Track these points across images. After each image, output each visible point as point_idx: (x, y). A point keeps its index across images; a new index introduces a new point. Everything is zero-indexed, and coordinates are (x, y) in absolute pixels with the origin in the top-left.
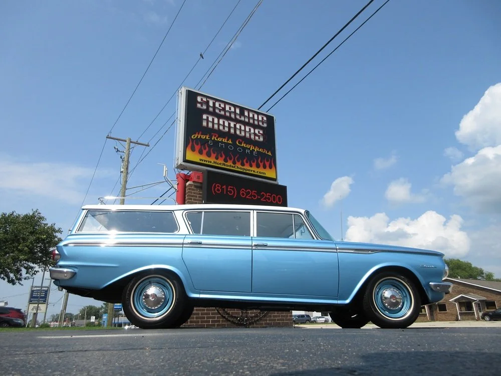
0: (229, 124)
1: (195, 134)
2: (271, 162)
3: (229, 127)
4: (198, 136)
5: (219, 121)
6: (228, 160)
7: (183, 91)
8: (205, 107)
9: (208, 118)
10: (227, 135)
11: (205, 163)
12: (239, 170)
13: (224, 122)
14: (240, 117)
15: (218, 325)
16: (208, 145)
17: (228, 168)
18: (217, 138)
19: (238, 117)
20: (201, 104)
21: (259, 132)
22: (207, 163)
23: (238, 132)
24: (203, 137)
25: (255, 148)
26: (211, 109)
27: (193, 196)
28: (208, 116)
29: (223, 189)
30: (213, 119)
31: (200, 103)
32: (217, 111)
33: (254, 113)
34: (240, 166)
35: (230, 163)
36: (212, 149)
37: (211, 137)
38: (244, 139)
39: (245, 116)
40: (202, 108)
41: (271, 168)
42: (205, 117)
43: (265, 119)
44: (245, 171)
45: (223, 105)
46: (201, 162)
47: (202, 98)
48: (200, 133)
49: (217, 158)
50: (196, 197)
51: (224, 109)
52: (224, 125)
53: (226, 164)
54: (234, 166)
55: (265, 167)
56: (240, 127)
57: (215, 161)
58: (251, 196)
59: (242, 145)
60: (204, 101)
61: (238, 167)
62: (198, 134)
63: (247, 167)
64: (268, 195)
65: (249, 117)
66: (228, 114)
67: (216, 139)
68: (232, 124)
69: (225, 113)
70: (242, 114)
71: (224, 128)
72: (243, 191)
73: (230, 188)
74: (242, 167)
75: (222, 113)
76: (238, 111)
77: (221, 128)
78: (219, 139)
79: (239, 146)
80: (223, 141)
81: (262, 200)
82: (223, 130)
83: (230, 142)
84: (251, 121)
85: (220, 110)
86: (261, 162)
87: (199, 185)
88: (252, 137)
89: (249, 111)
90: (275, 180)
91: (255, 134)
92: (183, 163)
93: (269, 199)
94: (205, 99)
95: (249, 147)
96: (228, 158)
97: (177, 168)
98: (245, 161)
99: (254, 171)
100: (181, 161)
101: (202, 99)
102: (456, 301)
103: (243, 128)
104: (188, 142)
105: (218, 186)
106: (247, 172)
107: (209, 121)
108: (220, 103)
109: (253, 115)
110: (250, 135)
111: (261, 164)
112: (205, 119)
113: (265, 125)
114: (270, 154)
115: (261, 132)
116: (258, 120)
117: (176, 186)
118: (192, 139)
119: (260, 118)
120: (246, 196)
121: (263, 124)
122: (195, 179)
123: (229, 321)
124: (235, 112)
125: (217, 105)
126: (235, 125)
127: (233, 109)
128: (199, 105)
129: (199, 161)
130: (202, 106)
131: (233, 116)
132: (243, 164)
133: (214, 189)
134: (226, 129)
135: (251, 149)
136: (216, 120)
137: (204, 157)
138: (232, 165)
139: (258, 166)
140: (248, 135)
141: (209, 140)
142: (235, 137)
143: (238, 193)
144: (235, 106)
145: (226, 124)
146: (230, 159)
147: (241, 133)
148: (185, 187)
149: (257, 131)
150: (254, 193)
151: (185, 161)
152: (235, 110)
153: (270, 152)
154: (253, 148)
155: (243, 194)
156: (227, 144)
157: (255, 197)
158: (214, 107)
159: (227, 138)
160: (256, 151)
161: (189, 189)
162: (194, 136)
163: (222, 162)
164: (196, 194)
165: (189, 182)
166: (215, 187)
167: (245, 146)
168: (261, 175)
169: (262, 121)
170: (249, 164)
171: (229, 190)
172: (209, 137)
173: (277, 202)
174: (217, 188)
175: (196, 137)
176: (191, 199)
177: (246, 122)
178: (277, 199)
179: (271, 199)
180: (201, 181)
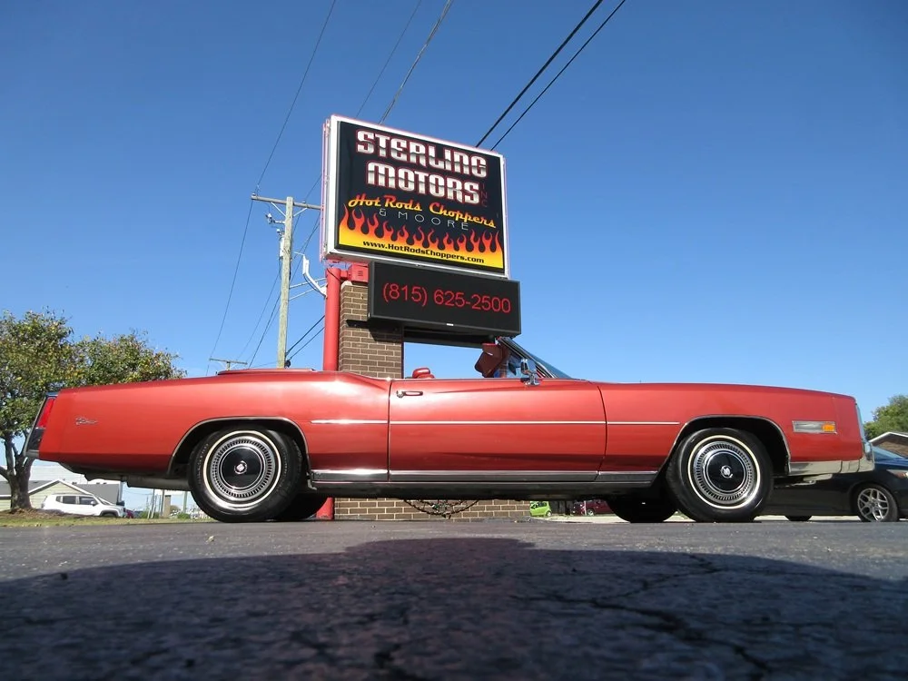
0: (416, 177)
1: (355, 198)
2: (493, 241)
3: (417, 182)
4: (359, 202)
5: (397, 173)
6: (415, 240)
7: (335, 121)
8: (371, 150)
9: (376, 168)
10: (414, 196)
11: (374, 248)
12: (435, 257)
13: (406, 174)
14: (437, 163)
15: (398, 517)
16: (378, 216)
17: (415, 254)
18: (394, 204)
19: (432, 163)
20: (365, 144)
21: (471, 187)
22: (377, 248)
23: (432, 191)
24: (369, 203)
25: (464, 216)
26: (383, 153)
27: (352, 306)
28: (377, 165)
29: (402, 293)
30: (387, 170)
31: (362, 143)
32: (394, 155)
33: (462, 154)
34: (436, 250)
35: (417, 246)
36: (384, 226)
37: (382, 202)
38: (444, 201)
39: (445, 161)
40: (365, 151)
41: (493, 249)
42: (371, 166)
43: (483, 162)
44: (445, 258)
45: (404, 144)
46: (366, 247)
47: (366, 133)
48: (364, 196)
49: (394, 238)
51: (406, 151)
52: (407, 180)
53: (411, 247)
54: (425, 250)
55: (482, 249)
56: (437, 180)
57: (392, 243)
58: (452, 302)
59: (441, 213)
60: (371, 140)
61: (433, 251)
62: (360, 198)
63: (449, 251)
64: (485, 299)
65: (453, 163)
66: (413, 159)
68: (422, 176)
69: (408, 158)
70: (440, 156)
71: (406, 185)
72: (439, 293)
73: (416, 290)
74: (441, 252)
75: (404, 157)
76: (432, 152)
77: (401, 184)
78: (397, 206)
79: (436, 215)
80: (406, 207)
81: (473, 307)
82: (406, 189)
83: (419, 209)
84: (457, 169)
85: (399, 154)
86: (475, 240)
87: (363, 286)
88: (459, 197)
89: (453, 150)
90: (501, 271)
91: (464, 192)
92: (336, 251)
93: (486, 305)
94: (371, 136)
95: (453, 215)
96: (414, 237)
97: (326, 259)
98: (445, 241)
99: (462, 258)
100: (331, 248)
101: (366, 137)
103: (441, 181)
104: (346, 215)
105: (394, 288)
106: (449, 259)
107: (378, 174)
108: (399, 141)
109: (461, 158)
110: (455, 193)
111: (476, 245)
112: (371, 172)
113: (483, 174)
114: (492, 225)
115: (476, 187)
116: (470, 166)
117: (324, 290)
118: (348, 208)
119: (474, 163)
120: (445, 302)
121: (479, 172)
122: (355, 277)
123: (418, 510)
124: (427, 155)
125: (394, 143)
126: (427, 179)
127: (422, 149)
128: (360, 148)
129: (362, 246)
130: (366, 148)
131: (423, 161)
132: (441, 247)
133: (387, 295)
134: (411, 187)
135: (457, 219)
136: (392, 172)
137: (371, 239)
138: (422, 249)
139: (470, 248)
140: (450, 195)
141: (380, 207)
142: (427, 199)
143: (431, 297)
144: (426, 144)
145: (411, 176)
146: (419, 239)
147: (437, 191)
148: (340, 291)
149: (467, 186)
150: (459, 296)
151: (338, 246)
152: (427, 150)
153: (492, 222)
154: (461, 217)
155: (439, 299)
156: (412, 213)
157: (460, 302)
158: (388, 148)
159: (411, 201)
160: (465, 221)
161: (346, 294)
162: (352, 204)
163: (404, 244)
164: (358, 301)
165: (347, 283)
166: (388, 289)
167: (445, 214)
168: (476, 263)
169: (478, 167)
170: (452, 245)
171: (413, 293)
172: (379, 203)
173: (501, 309)
174: (393, 291)
175: (356, 203)
176: (349, 311)
177: (448, 171)
178: (501, 305)
179: (491, 305)
180: (365, 280)
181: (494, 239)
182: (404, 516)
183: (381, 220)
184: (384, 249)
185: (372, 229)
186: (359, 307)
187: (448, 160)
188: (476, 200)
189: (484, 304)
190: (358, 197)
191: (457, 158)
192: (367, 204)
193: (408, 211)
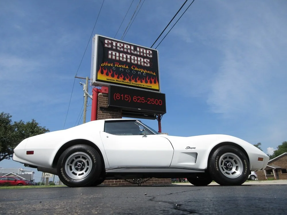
0: (127, 56)
3: (127, 58)
4: (105, 65)
5: (119, 55)
6: (126, 79)
7: (96, 37)
8: (110, 46)
9: (112, 53)
10: (126, 63)
11: (111, 81)
12: (134, 85)
13: (123, 55)
16: (112, 70)
17: (126, 84)
19: (132, 52)
20: (108, 44)
21: (147, 61)
23: (133, 61)
25: (144, 71)
26: (114, 48)
27: (102, 102)
29: (121, 97)
30: (116, 54)
32: (118, 48)
33: (143, 49)
35: (127, 81)
36: (115, 73)
37: (114, 65)
38: (137, 65)
39: (137, 51)
40: (108, 47)
41: (155, 83)
42: (110, 52)
43: (151, 52)
44: (137, 85)
45: (122, 45)
46: (108, 80)
48: (107, 62)
50: (105, 102)
51: (123, 47)
52: (123, 57)
53: (124, 81)
54: (130, 82)
55: (151, 83)
56: (134, 58)
57: (117, 79)
58: (140, 101)
59: (136, 69)
61: (133, 83)
62: (106, 63)
63: (139, 83)
64: (153, 100)
65: (140, 52)
66: (125, 50)
68: (129, 56)
69: (124, 50)
70: (135, 49)
71: (123, 59)
72: (135, 97)
73: (126, 96)
74: (136, 83)
75: (122, 49)
76: (132, 48)
77: (121, 59)
78: (119, 66)
79: (134, 70)
80: (123, 67)
81: (148, 103)
82: (123, 60)
83: (127, 68)
84: (142, 54)
85: (120, 48)
86: (148, 79)
87: (106, 95)
88: (142, 64)
89: (140, 48)
90: (158, 90)
91: (144, 62)
92: (96, 82)
93: (153, 102)
94: (110, 42)
95: (140, 70)
96: (126, 77)
97: (93, 85)
98: (137, 79)
100: (94, 81)
101: (108, 42)
103: (136, 58)
104: (100, 69)
105: (118, 95)
106: (139, 86)
107: (112, 55)
108: (120, 44)
111: (149, 81)
112: (110, 54)
113: (151, 56)
115: (148, 61)
116: (146, 53)
117: (91, 96)
118: (101, 66)
119: (148, 52)
120: (137, 101)
121: (150, 55)
122: (103, 91)
123: (127, 181)
124: (130, 49)
125: (118, 45)
126: (130, 57)
127: (129, 47)
128: (106, 45)
130: (108, 46)
131: (129, 51)
132: (136, 81)
133: (116, 99)
134: (125, 60)
135: (142, 72)
136: (117, 54)
137: (110, 78)
138: (129, 82)
139: (146, 82)
140: (139, 63)
141: (113, 67)
142: (130, 64)
143: (132, 99)
144: (130, 45)
145: (125, 56)
146: (128, 78)
147: (134, 62)
148: (97, 97)
149: (145, 60)
150: (143, 98)
151: (97, 80)
153: (154, 73)
154: (143, 71)
155: (135, 100)
156: (125, 69)
157: (143, 101)
158: (116, 46)
159: (125, 65)
160: (145, 72)
161: (100, 98)
162: (103, 65)
163: (122, 80)
164: (104, 100)
165: (100, 94)
166: (116, 96)
167: (137, 70)
168: (149, 87)
170: (140, 80)
171: (125, 97)
172: (113, 65)
173: (158, 104)
174: (117, 96)
175: (104, 65)
176: (101, 104)
177: (138, 55)
178: (158, 102)
179: (155, 102)
180: (107, 92)
181: (155, 79)
182: (122, 184)
183: (113, 71)
184: (114, 82)
186: (105, 103)
188: (149, 65)
189: (152, 102)
190: (105, 63)
191: (141, 50)
192: (108, 65)
193: (123, 68)
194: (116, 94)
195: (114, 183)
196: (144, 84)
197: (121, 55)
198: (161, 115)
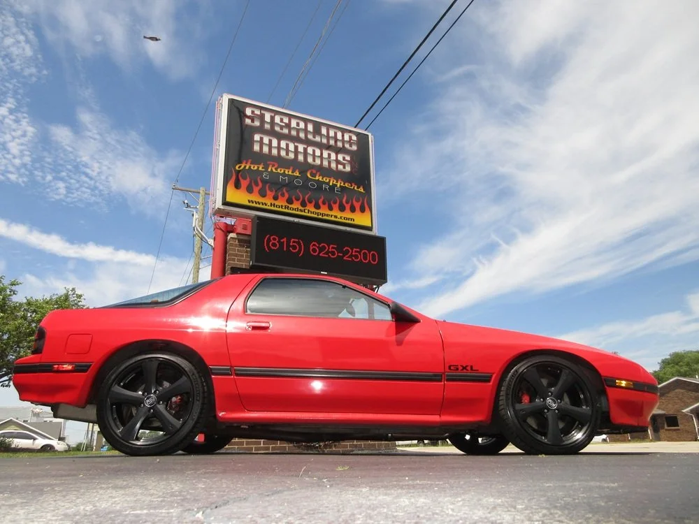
0: (296, 148)
1: (242, 163)
2: (363, 203)
3: (296, 152)
4: (245, 167)
5: (279, 144)
6: (295, 201)
7: (225, 99)
8: (257, 123)
9: (262, 139)
10: (294, 163)
11: (258, 206)
12: (312, 215)
13: (287, 145)
14: (314, 137)
16: (262, 179)
17: (294, 212)
18: (276, 169)
19: (310, 137)
20: (252, 118)
21: (344, 159)
22: (261, 206)
23: (310, 160)
24: (254, 167)
25: (337, 182)
26: (267, 126)
27: (237, 255)
28: (262, 136)
29: (281, 244)
30: (270, 141)
31: (249, 117)
32: (277, 129)
33: (336, 131)
34: (313, 210)
35: (296, 205)
36: (267, 187)
37: (266, 167)
38: (320, 169)
39: (321, 135)
40: (253, 124)
41: (363, 210)
42: (257, 137)
43: (354, 138)
44: (320, 217)
45: (286, 120)
46: (251, 204)
47: (253, 109)
48: (250, 161)
49: (275, 198)
51: (288, 126)
52: (288, 150)
53: (290, 206)
54: (303, 209)
55: (353, 210)
56: (314, 151)
57: (273, 202)
58: (326, 253)
59: (317, 178)
60: (257, 115)
61: (310, 210)
62: (246, 163)
63: (324, 210)
64: (355, 252)
65: (328, 137)
66: (294, 133)
67: (274, 170)
68: (301, 148)
69: (290, 132)
70: (317, 131)
71: (287, 154)
72: (314, 245)
73: (294, 242)
74: (317, 211)
75: (286, 131)
76: (310, 128)
77: (283, 153)
78: (279, 170)
79: (312, 180)
80: (287, 172)
81: (345, 258)
82: (287, 157)
84: (332, 142)
85: (282, 128)
86: (347, 203)
87: (246, 238)
88: (333, 165)
89: (328, 127)
90: (370, 229)
91: (338, 162)
92: (222, 207)
93: (356, 257)
94: (257, 112)
95: (327, 181)
96: (293, 198)
97: (214, 214)
98: (320, 202)
99: (336, 217)
100: (219, 204)
101: (253, 112)
102: (692, 411)
103: (318, 152)
104: (234, 177)
105: (274, 239)
106: (324, 217)
107: (263, 143)
108: (282, 117)
109: (336, 134)
110: (329, 163)
111: (348, 207)
112: (257, 141)
113: (354, 148)
114: (361, 190)
115: (348, 158)
116: (343, 141)
117: (211, 242)
118: (236, 171)
119: (347, 137)
120: (319, 253)
121: (351, 146)
122: (240, 230)
124: (306, 130)
125: (277, 119)
126: (305, 150)
127: (302, 125)
128: (248, 121)
129: (246, 203)
130: (253, 121)
131: (302, 135)
132: (317, 207)
133: (268, 244)
134: (292, 156)
135: (331, 184)
136: (275, 142)
137: (255, 197)
138: (300, 208)
139: (342, 209)
140: (325, 163)
141: (264, 171)
142: (304, 167)
143: (307, 249)
144: (306, 121)
145: (292, 147)
146: (298, 199)
147: (314, 160)
148: (226, 242)
149: (340, 157)
150: (333, 248)
151: (225, 203)
152: (306, 126)
153: (361, 188)
154: (335, 183)
155: (314, 251)
156: (292, 178)
157: (333, 253)
158: (272, 122)
159: (291, 168)
160: (338, 186)
161: (232, 245)
162: (240, 167)
163: (285, 204)
164: (242, 251)
165: (232, 235)
166: (269, 240)
167: (321, 179)
168: (347, 221)
169: (349, 141)
170: (327, 206)
171: (291, 244)
172: (263, 168)
173: (369, 261)
174: (273, 242)
175: (242, 167)
176: (234, 260)
177: (324, 144)
178: (369, 257)
179: (361, 257)
180: (248, 232)
181: (363, 201)
182: (279, 449)
183: (264, 182)
184: (267, 207)
185: (256, 189)
186: (242, 257)
187: (324, 135)
188: (348, 169)
189: (354, 256)
190: (245, 161)
191: (332, 133)
192: (252, 168)
193: (288, 175)
194: (269, 239)
195: (262, 445)
196: (336, 215)
197: (283, 144)
198: (374, 286)
